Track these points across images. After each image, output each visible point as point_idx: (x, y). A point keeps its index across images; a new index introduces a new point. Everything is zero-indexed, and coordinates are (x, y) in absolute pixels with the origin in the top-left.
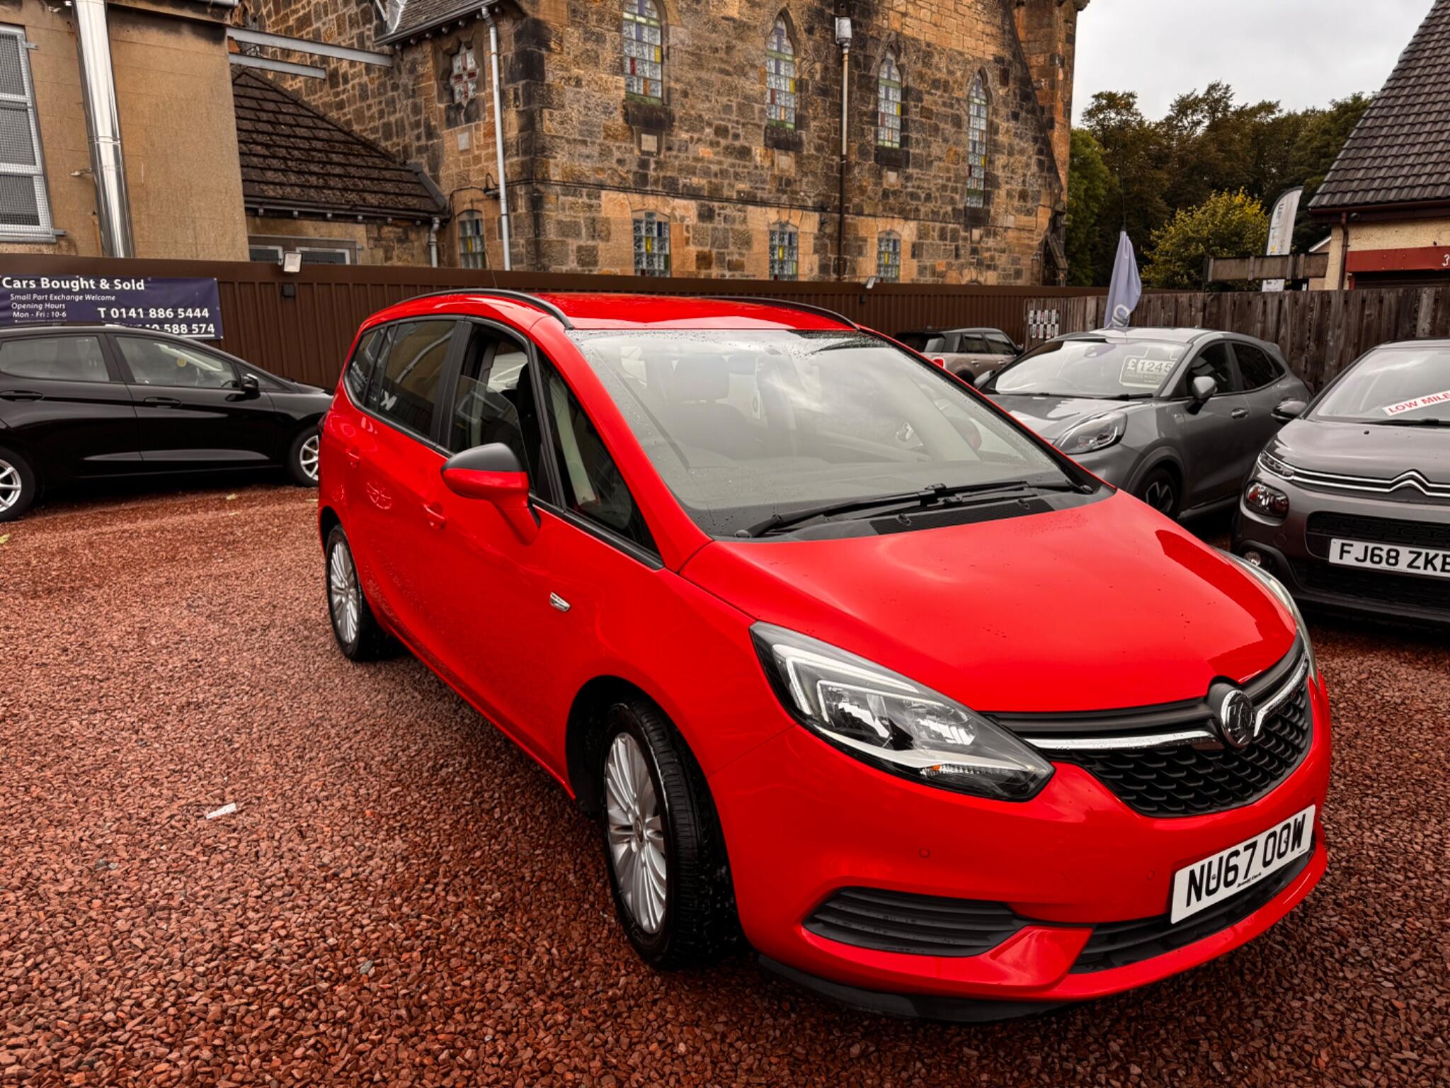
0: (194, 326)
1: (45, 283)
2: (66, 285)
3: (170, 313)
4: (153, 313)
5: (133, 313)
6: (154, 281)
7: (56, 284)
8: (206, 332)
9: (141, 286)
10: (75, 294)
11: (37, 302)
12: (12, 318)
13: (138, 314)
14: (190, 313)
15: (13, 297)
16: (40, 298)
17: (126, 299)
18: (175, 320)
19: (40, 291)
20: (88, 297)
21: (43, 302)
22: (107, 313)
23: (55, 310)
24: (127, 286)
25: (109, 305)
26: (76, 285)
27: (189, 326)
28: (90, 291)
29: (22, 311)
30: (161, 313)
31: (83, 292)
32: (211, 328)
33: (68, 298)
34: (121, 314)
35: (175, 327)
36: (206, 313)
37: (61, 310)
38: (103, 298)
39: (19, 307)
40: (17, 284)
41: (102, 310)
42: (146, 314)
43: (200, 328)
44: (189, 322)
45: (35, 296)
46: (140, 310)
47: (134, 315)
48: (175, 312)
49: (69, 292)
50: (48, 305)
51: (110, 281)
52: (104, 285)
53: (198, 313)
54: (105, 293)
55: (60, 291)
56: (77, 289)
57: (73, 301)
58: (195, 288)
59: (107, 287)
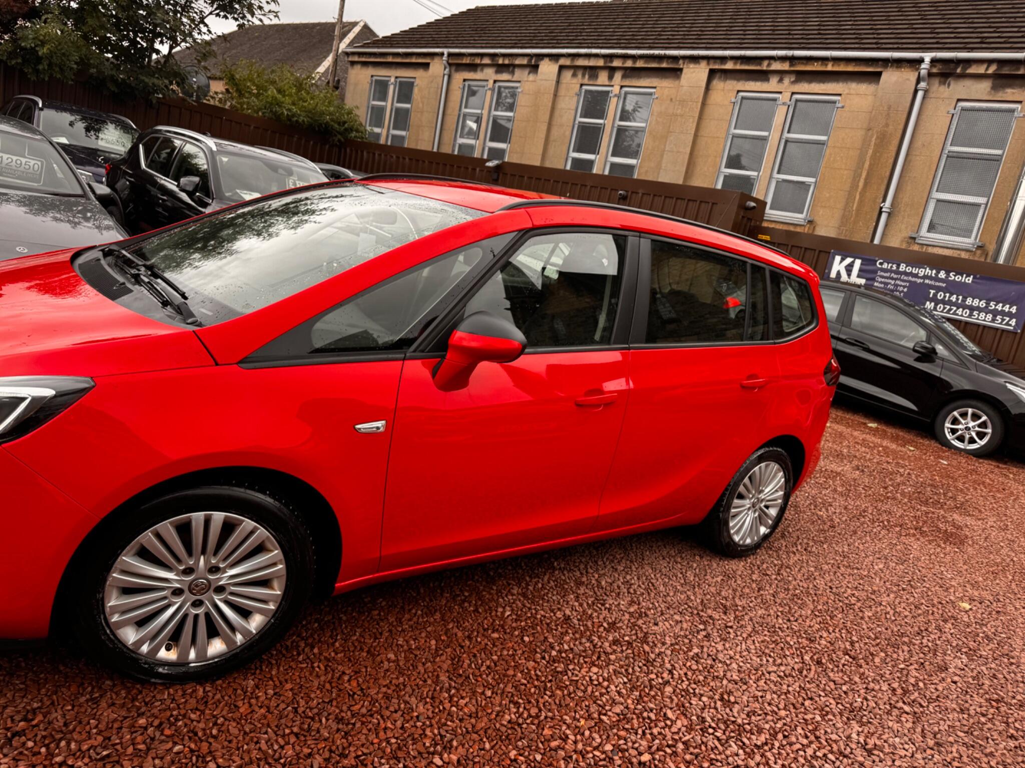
0: (999, 318)
1: (903, 267)
2: (914, 271)
3: (983, 304)
4: (969, 301)
5: (954, 298)
6: (981, 278)
7: (909, 269)
8: (1007, 324)
9: (970, 280)
10: (921, 278)
11: (892, 279)
12: (873, 285)
13: (957, 299)
14: (999, 307)
15: (879, 273)
16: (895, 276)
17: (953, 287)
18: (986, 310)
19: (897, 272)
20: (927, 281)
21: (896, 279)
22: (935, 295)
23: (901, 286)
24: (958, 278)
25: (938, 289)
26: (921, 272)
27: (995, 316)
28: (930, 278)
29: (881, 282)
30: (976, 303)
31: (925, 277)
32: (1013, 322)
33: (914, 279)
34: (945, 297)
35: (982, 315)
36: (1014, 310)
37: (904, 287)
38: (937, 284)
39: (880, 280)
40: (885, 266)
41: (932, 292)
42: (964, 300)
43: (1003, 320)
44: (995, 313)
45: (893, 275)
46: (961, 297)
47: (954, 300)
48: (988, 304)
49: (916, 276)
50: (898, 282)
51: (948, 273)
52: (942, 275)
53: (1007, 308)
54: (941, 280)
55: (911, 274)
56: (921, 274)
57: (915, 282)
58: (1013, 290)
59: (943, 277)
